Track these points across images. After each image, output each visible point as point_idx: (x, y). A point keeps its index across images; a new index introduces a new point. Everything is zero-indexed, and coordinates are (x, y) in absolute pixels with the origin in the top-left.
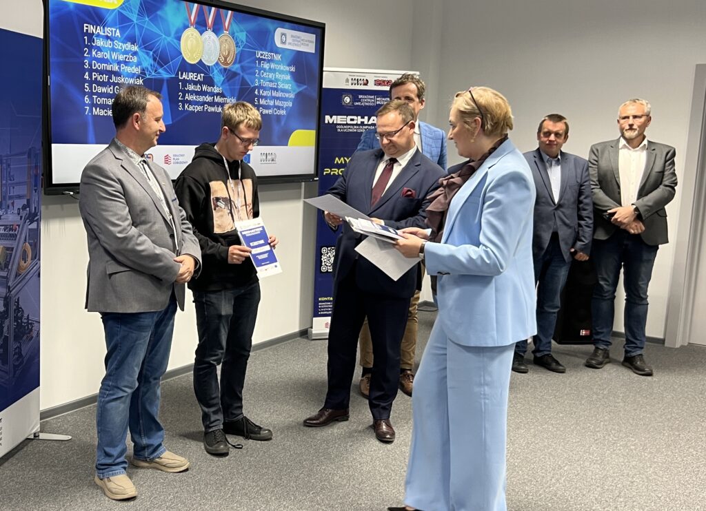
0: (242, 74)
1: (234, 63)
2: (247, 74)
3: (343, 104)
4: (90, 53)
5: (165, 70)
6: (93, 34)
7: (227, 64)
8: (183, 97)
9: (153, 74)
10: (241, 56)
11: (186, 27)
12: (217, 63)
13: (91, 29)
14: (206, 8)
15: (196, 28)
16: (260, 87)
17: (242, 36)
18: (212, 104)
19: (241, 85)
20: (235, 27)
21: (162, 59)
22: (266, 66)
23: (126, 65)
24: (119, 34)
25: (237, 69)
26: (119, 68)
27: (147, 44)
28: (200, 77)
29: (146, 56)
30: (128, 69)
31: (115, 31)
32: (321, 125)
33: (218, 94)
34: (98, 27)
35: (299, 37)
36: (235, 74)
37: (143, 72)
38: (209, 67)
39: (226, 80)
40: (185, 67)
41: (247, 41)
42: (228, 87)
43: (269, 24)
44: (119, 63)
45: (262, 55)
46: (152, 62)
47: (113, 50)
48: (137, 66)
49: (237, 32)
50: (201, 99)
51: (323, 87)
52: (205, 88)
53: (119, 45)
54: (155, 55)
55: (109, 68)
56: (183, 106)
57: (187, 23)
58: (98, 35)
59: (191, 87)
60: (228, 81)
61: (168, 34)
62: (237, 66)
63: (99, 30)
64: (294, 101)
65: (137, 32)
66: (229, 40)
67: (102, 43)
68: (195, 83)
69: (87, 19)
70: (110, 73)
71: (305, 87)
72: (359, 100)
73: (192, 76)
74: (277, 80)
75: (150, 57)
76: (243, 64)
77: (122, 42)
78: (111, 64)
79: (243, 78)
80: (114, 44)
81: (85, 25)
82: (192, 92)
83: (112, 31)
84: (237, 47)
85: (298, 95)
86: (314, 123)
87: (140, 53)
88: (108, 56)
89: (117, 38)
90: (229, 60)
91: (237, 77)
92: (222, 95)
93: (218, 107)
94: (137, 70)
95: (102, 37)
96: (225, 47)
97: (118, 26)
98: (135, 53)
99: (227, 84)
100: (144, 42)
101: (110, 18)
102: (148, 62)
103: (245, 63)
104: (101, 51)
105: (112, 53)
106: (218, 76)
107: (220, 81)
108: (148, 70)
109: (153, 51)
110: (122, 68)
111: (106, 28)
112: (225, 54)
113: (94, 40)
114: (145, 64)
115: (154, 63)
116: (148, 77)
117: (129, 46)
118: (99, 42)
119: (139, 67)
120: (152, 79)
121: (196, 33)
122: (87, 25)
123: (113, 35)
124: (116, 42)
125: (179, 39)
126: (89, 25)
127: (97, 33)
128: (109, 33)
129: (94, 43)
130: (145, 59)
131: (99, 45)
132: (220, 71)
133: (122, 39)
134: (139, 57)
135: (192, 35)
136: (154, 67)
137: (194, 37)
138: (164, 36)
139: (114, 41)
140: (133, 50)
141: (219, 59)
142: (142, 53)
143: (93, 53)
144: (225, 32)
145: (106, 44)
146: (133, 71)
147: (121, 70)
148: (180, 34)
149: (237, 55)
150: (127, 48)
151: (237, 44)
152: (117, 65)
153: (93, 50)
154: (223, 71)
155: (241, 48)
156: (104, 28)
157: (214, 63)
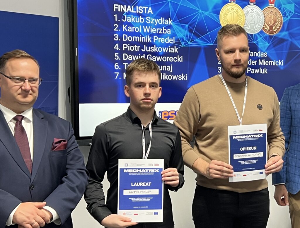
0: (290, 40)
1: (281, 31)
2: (296, 40)
4: (120, 27)
5: (202, 39)
6: (123, 12)
7: (274, 32)
9: (189, 43)
10: (288, 24)
11: (225, 2)
12: (261, 32)
13: (121, 8)
15: (237, 3)
17: (291, 8)
18: (256, 67)
19: (290, 50)
21: (198, 31)
23: (159, 37)
24: (151, 11)
25: (285, 36)
26: (152, 40)
27: (182, 18)
29: (181, 29)
30: (162, 40)
31: (147, 10)
33: (261, 59)
34: (129, 7)
36: (282, 40)
37: (178, 43)
38: (252, 35)
39: (272, 46)
41: (295, 11)
42: (274, 52)
44: (152, 35)
46: (188, 33)
47: (145, 24)
48: (171, 37)
49: (284, 4)
53: (151, 20)
54: (191, 28)
55: (141, 39)
58: (129, 13)
60: (274, 46)
61: (206, 10)
62: (285, 33)
65: (171, 10)
66: (275, 11)
67: (133, 19)
70: (142, 44)
75: (186, 30)
76: (290, 31)
77: (154, 18)
78: (142, 36)
79: (291, 43)
80: (145, 20)
81: (115, 5)
83: (144, 9)
84: (284, 17)
87: (175, 26)
88: (139, 30)
89: (149, 15)
90: (275, 28)
91: (285, 43)
92: (267, 59)
93: (263, 69)
94: (171, 41)
95: (133, 14)
96: (271, 17)
97: (150, 5)
98: (169, 27)
99: (273, 49)
100: (179, 17)
102: (182, 33)
103: (294, 31)
104: (132, 26)
105: (144, 27)
106: (263, 42)
107: (265, 47)
108: (183, 40)
109: (189, 24)
110: (154, 40)
111: (137, 7)
112: (271, 23)
113: (124, 17)
114: (180, 35)
115: (190, 34)
116: (183, 46)
117: (162, 21)
118: (130, 19)
119: (174, 38)
120: (188, 47)
121: (237, 7)
122: (117, 5)
123: (145, 13)
124: (148, 18)
125: (218, 13)
126: (119, 5)
127: (127, 11)
128: (141, 11)
129: (124, 20)
130: (180, 31)
131: (130, 21)
132: (265, 38)
133: (155, 15)
134: (174, 30)
135: (233, 9)
136: (190, 37)
137: (235, 10)
138: (201, 11)
139: (146, 17)
140: (167, 24)
141: (263, 28)
142: (177, 26)
143: (124, 28)
144: (270, 4)
145: (138, 21)
146: (167, 41)
147: (154, 41)
148: (218, 9)
149: (284, 23)
150: (160, 22)
151: (284, 15)
152: (150, 37)
153: (123, 25)
154: (268, 38)
155: (289, 18)
156: (135, 7)
157: (258, 32)
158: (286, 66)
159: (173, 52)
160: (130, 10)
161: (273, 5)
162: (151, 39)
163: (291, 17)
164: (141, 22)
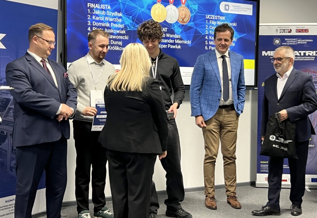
0: (195, 28)
1: (190, 22)
2: (199, 28)
3: (274, 44)
4: (91, 17)
6: (93, 8)
7: (185, 22)
9: (132, 28)
10: (194, 18)
11: (154, 3)
12: (177, 22)
15: (161, 3)
16: (209, 35)
17: (196, 7)
18: (174, 44)
19: (195, 34)
20: (190, 2)
21: (137, 20)
22: (214, 23)
23: (114, 24)
24: (110, 8)
25: (192, 25)
27: (128, 12)
28: (165, 30)
29: (127, 19)
30: (116, 26)
33: (177, 39)
34: (97, 5)
35: (239, 7)
36: (190, 28)
37: (125, 27)
38: (171, 24)
39: (184, 31)
41: (198, 10)
42: (185, 35)
49: (191, 5)
50: (166, 41)
52: (168, 35)
53: (109, 13)
54: (133, 18)
55: (103, 25)
57: (155, 1)
58: (97, 9)
62: (192, 23)
64: (237, 43)
65: (122, 7)
66: (185, 9)
67: (99, 12)
69: (90, 0)
70: (104, 28)
71: (245, 35)
72: (286, 42)
75: (130, 19)
76: (195, 22)
77: (112, 12)
78: (104, 23)
79: (196, 30)
80: (106, 13)
81: (88, 4)
84: (191, 13)
85: (239, 39)
86: (253, 55)
87: (124, 17)
88: (103, 19)
89: (109, 10)
90: (186, 20)
91: (192, 30)
92: (181, 39)
93: (178, 45)
95: (99, 9)
96: (183, 13)
97: (109, 4)
98: (120, 17)
99: (184, 33)
100: (126, 11)
102: (128, 22)
103: (197, 22)
104: (98, 16)
105: (105, 17)
106: (178, 29)
107: (179, 32)
108: (129, 25)
109: (132, 16)
111: (101, 5)
112: (183, 17)
113: (94, 11)
114: (127, 23)
115: (133, 22)
116: (129, 29)
117: (116, 14)
119: (123, 24)
120: (131, 30)
121: (162, 6)
122: (90, 4)
123: (106, 8)
124: (108, 12)
125: (150, 9)
126: (91, 4)
127: (96, 7)
128: (104, 8)
129: (94, 12)
130: (127, 20)
131: (97, 13)
132: (179, 26)
133: (112, 10)
134: (123, 20)
135: (159, 7)
136: (133, 24)
137: (160, 8)
138: (139, 8)
139: (107, 11)
140: (119, 15)
141: (178, 20)
142: (125, 17)
143: (94, 17)
144: (182, 5)
145: (102, 13)
146: (119, 26)
147: (111, 26)
148: (150, 7)
149: (191, 17)
150: (115, 14)
151: (191, 12)
152: (109, 23)
153: (93, 16)
154: (181, 26)
155: (194, 13)
156: (100, 5)
157: (175, 22)
158: (192, 44)
159: (123, 33)
160: (97, 7)
161: (184, 5)
162: (109, 25)
163: (196, 13)
164: (103, 14)
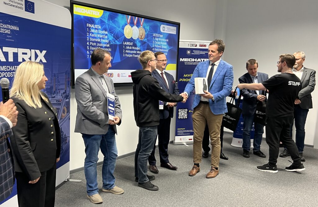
0: (147, 42)
1: (145, 38)
2: (150, 42)
3: (187, 54)
4: (89, 35)
5: (118, 41)
6: (90, 27)
7: (142, 39)
8: (125, 51)
9: (113, 42)
10: (147, 35)
11: (126, 25)
12: (138, 38)
13: (90, 25)
14: (134, 17)
15: (130, 25)
16: (154, 48)
17: (148, 28)
18: (136, 54)
19: (147, 47)
20: (145, 24)
21: (117, 37)
22: (157, 39)
23: (103, 39)
25: (146, 40)
26: (100, 40)
27: (111, 31)
28: (131, 44)
29: (111, 36)
30: (104, 41)
31: (99, 26)
32: (179, 62)
33: (138, 50)
34: (92, 25)
35: (170, 28)
36: (145, 43)
37: (109, 42)
38: (135, 40)
40: (126, 40)
41: (149, 30)
42: (142, 48)
43: (158, 23)
44: (100, 38)
45: (155, 35)
47: (98, 33)
48: (107, 40)
49: (146, 26)
50: (132, 52)
51: (180, 47)
52: (133, 48)
53: (100, 32)
54: (114, 36)
55: (96, 40)
56: (125, 55)
57: (126, 23)
58: (92, 28)
59: (128, 48)
60: (142, 45)
61: (119, 27)
62: (146, 39)
63: (93, 26)
64: (168, 53)
65: (107, 27)
66: (143, 29)
68: (130, 46)
69: (88, 21)
70: (97, 42)
71: (172, 47)
72: (193, 52)
73: (128, 43)
74: (161, 45)
76: (148, 38)
79: (148, 44)
80: (98, 31)
81: (87, 24)
82: (128, 50)
83: (98, 26)
85: (169, 50)
86: (176, 61)
87: (108, 35)
88: (96, 36)
89: (99, 29)
90: (143, 37)
91: (146, 44)
92: (140, 51)
93: (138, 55)
94: (107, 41)
95: (94, 28)
96: (141, 32)
98: (106, 35)
99: (142, 46)
100: (110, 30)
101: (97, 21)
102: (111, 38)
103: (149, 38)
104: (93, 34)
106: (138, 43)
107: (139, 45)
108: (111, 41)
109: (113, 34)
110: (101, 40)
112: (141, 35)
113: (91, 30)
115: (114, 39)
116: (111, 44)
117: (104, 32)
118: (93, 31)
120: (113, 44)
121: (130, 27)
125: (123, 29)
128: (96, 27)
133: (101, 29)
135: (128, 28)
138: (117, 28)
140: (106, 33)
144: (141, 26)
145: (95, 31)
148: (124, 27)
151: (146, 31)
154: (140, 41)
156: (94, 25)
157: (137, 38)
159: (108, 46)
163: (148, 32)
